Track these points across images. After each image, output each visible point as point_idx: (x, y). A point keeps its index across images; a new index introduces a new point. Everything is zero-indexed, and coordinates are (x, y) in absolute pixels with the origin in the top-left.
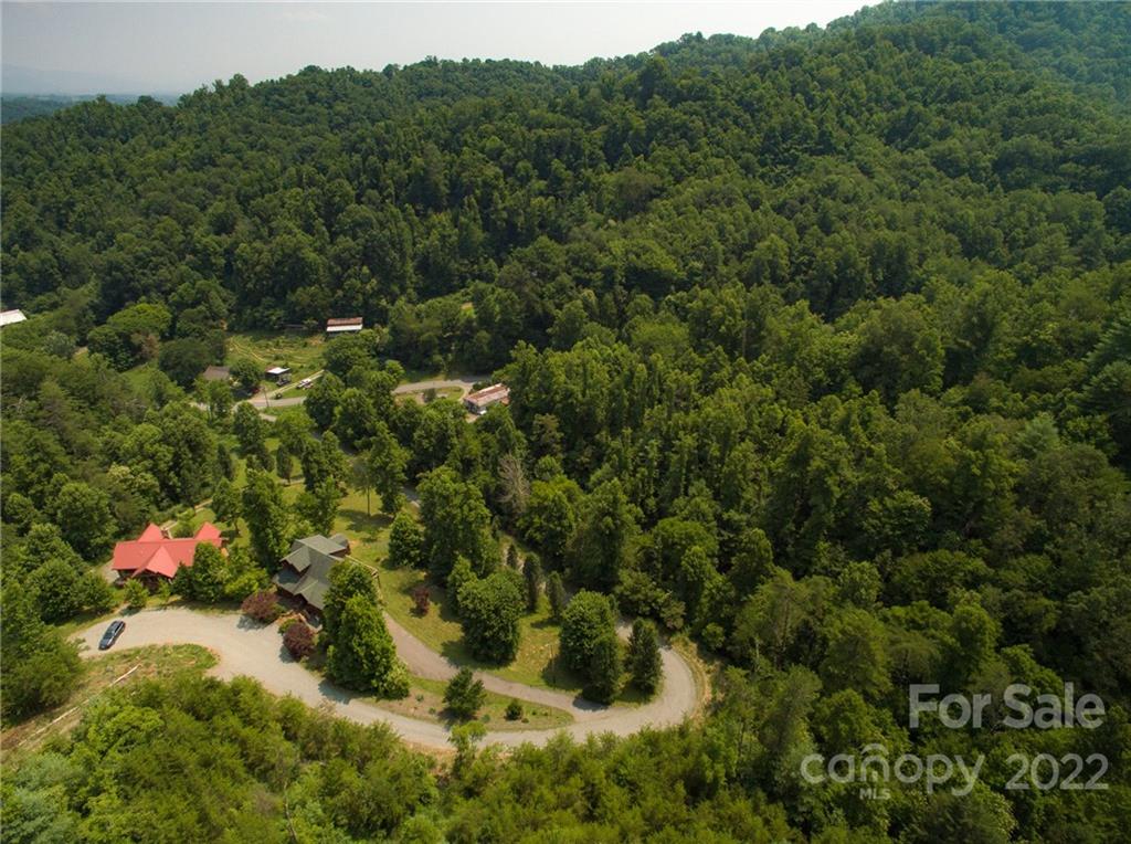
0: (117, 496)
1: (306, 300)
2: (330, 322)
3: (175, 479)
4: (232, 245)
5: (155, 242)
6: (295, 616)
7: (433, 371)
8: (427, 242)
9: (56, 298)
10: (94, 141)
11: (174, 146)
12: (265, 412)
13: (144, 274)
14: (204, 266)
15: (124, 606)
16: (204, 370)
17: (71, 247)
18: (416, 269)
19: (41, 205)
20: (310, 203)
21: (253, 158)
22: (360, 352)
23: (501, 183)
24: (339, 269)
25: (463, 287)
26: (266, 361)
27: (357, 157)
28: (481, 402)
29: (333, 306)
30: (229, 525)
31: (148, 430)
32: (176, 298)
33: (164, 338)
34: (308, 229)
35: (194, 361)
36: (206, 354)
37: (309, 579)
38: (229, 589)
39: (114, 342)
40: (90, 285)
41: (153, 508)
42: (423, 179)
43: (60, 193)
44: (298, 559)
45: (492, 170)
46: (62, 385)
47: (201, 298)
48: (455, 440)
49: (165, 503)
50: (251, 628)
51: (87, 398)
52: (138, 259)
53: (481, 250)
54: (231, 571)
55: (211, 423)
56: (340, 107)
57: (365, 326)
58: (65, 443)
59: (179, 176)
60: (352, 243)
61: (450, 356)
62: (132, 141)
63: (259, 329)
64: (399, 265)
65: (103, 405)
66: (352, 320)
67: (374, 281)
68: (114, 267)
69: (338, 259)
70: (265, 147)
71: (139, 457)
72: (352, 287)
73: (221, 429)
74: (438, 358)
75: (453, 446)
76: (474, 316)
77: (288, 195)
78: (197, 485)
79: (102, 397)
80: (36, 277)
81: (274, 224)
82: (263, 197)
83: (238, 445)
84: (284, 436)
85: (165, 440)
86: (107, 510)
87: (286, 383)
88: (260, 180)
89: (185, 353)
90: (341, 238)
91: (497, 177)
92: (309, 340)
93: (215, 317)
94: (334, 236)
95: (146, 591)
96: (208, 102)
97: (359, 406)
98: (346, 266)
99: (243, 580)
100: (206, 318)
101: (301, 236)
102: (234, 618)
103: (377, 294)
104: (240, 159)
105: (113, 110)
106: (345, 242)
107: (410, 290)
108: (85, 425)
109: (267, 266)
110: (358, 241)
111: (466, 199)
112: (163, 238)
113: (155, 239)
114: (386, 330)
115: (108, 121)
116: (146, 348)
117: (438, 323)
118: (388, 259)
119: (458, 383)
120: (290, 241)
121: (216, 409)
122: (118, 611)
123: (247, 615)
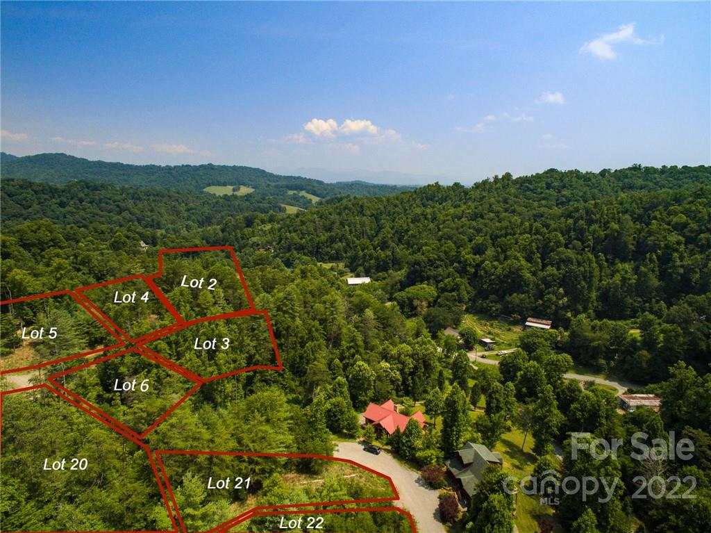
0: (379, 378)
1: (517, 301)
2: (529, 319)
3: (411, 381)
4: (481, 261)
5: (441, 254)
6: (452, 492)
7: (597, 371)
8: (611, 281)
9: (386, 275)
10: (427, 203)
11: (464, 207)
12: (473, 363)
13: (430, 270)
14: (462, 272)
15: (362, 439)
16: (445, 329)
17: (401, 251)
18: (598, 298)
19: (395, 230)
20: (534, 244)
21: (505, 217)
22: (545, 343)
23: (682, 247)
24: (543, 286)
25: (634, 317)
26: (482, 333)
27: (570, 221)
28: (633, 403)
29: (534, 309)
30: (431, 418)
31: (406, 348)
32: (443, 285)
33: (429, 306)
34: (529, 259)
35: (442, 321)
36: (449, 320)
37: (469, 472)
38: (419, 454)
39: (404, 302)
40: (403, 271)
41: (394, 392)
42: (616, 239)
43: (404, 225)
44: (466, 456)
45: (674, 238)
46: (375, 313)
47: (456, 288)
48: (604, 421)
49: (401, 393)
50: (423, 486)
51: (383, 324)
52: (430, 261)
53: (654, 293)
54: (423, 444)
55: (440, 360)
56: (565, 192)
57: (552, 328)
58: (365, 342)
59: (462, 222)
60: (555, 271)
61: (613, 364)
62: (444, 204)
63: (484, 314)
64: (586, 292)
65: (389, 330)
66: (544, 322)
67: (566, 299)
68: (417, 263)
69: (544, 280)
70: (513, 212)
71: (396, 361)
72: (549, 300)
73: (444, 364)
74: (602, 362)
75: (601, 424)
76: (639, 338)
77: (521, 238)
78: (421, 389)
79: (390, 326)
80: (381, 263)
81: (508, 253)
82: (506, 237)
83: (451, 377)
84: (481, 379)
85: (412, 356)
86: (372, 383)
87: (492, 349)
88: (507, 228)
89: (439, 316)
90: (549, 268)
91: (678, 243)
92: (512, 328)
93: (460, 301)
94: (544, 266)
95: (375, 435)
96: (487, 186)
97: (535, 374)
98: (548, 285)
99: (428, 452)
100: (455, 300)
101: (523, 262)
102: (416, 475)
103: (566, 308)
104: (498, 217)
105: (440, 189)
106: (551, 270)
107: (591, 311)
108: (378, 336)
109: (498, 277)
110: (561, 271)
111: (648, 255)
112: (446, 252)
113: (441, 252)
114: (566, 334)
115: (436, 194)
116: (419, 309)
117: (608, 337)
118: (579, 286)
119: (615, 385)
120: (516, 264)
121: (445, 353)
122: (358, 440)
123: (423, 477)
